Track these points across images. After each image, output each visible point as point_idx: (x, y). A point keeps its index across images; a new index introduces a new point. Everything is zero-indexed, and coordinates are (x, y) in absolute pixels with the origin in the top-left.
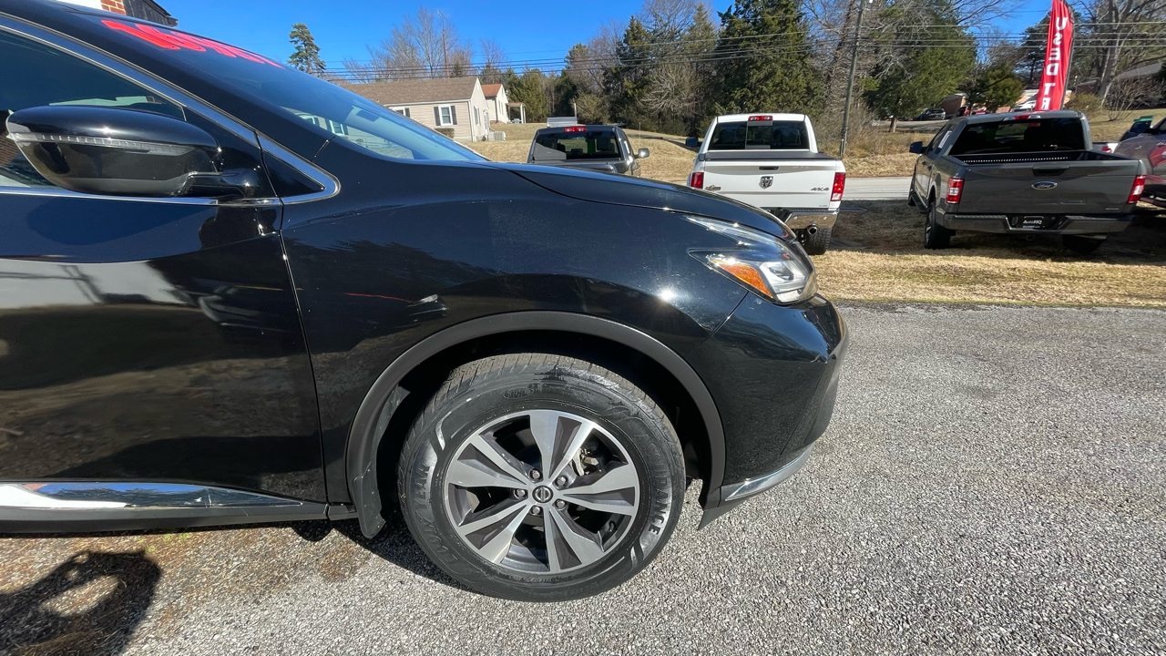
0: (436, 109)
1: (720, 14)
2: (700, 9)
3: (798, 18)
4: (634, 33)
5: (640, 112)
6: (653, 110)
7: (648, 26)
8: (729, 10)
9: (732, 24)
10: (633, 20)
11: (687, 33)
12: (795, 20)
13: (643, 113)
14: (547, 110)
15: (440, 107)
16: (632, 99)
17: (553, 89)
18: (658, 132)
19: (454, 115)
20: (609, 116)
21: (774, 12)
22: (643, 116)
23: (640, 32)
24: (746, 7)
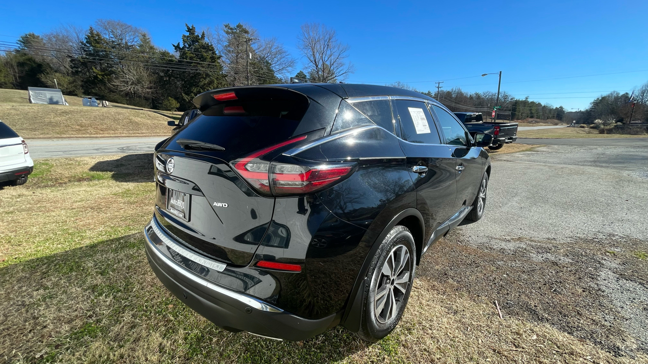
1: (173, 45)
2: (144, 35)
4: (93, 39)
5: (111, 91)
6: (122, 91)
7: (106, 36)
8: (179, 44)
10: (92, 30)
11: (138, 48)
13: (113, 92)
14: (11, 79)
16: (102, 81)
17: (15, 64)
18: (128, 104)
20: (83, 91)
21: (207, 52)
22: (114, 94)
23: (99, 38)
24: (190, 46)
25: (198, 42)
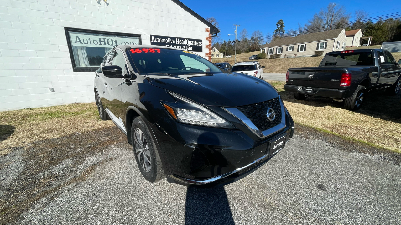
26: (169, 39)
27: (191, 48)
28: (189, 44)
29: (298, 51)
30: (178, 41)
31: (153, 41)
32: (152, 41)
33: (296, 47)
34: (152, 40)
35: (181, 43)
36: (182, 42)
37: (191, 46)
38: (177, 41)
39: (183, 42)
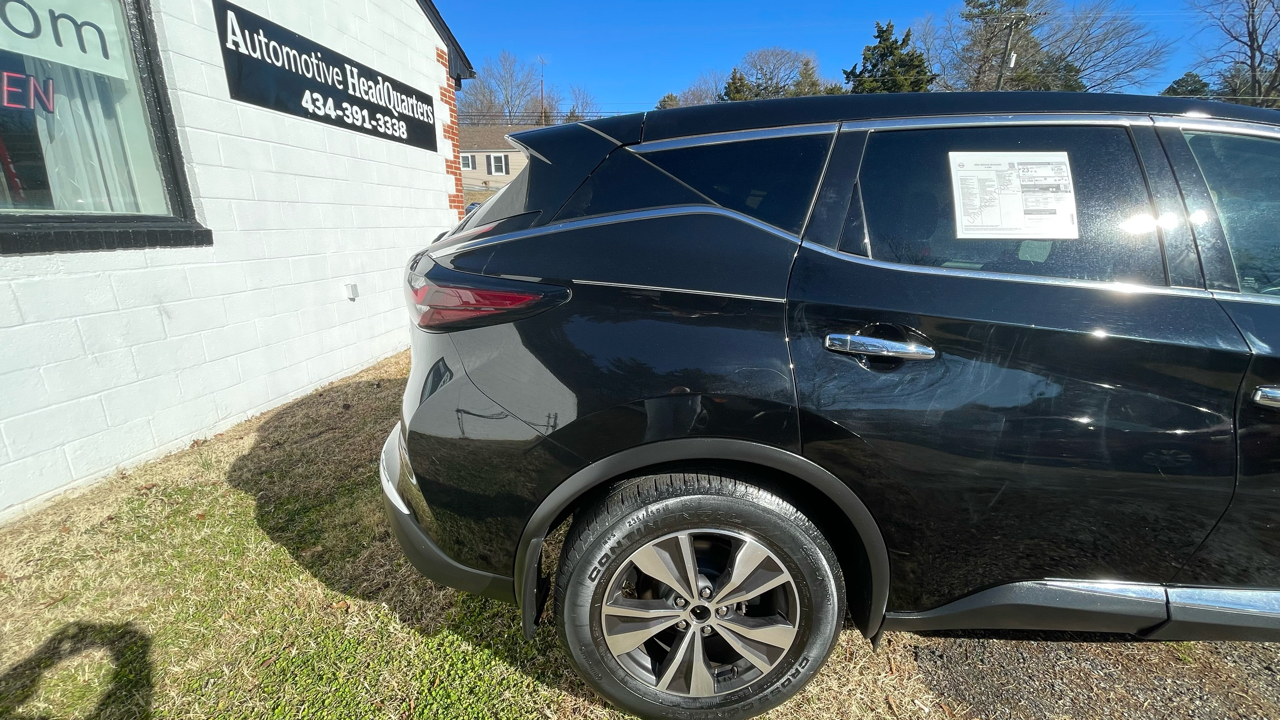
0: (488, 158)
1: (845, 72)
2: (806, 64)
3: (932, 79)
4: (736, 86)
7: (752, 79)
8: (855, 67)
9: (861, 83)
10: (735, 72)
11: (792, 88)
12: (928, 81)
15: (493, 155)
19: (507, 164)
21: (907, 71)
23: (742, 85)
24: (874, 66)
25: (892, 54)
26: (317, 58)
27: (404, 129)
28: (394, 107)
29: (490, 172)
30: (356, 81)
31: (236, 44)
32: (230, 45)
33: (481, 158)
34: (230, 37)
35: (367, 93)
36: (370, 88)
37: (402, 117)
38: (350, 80)
39: (373, 91)
